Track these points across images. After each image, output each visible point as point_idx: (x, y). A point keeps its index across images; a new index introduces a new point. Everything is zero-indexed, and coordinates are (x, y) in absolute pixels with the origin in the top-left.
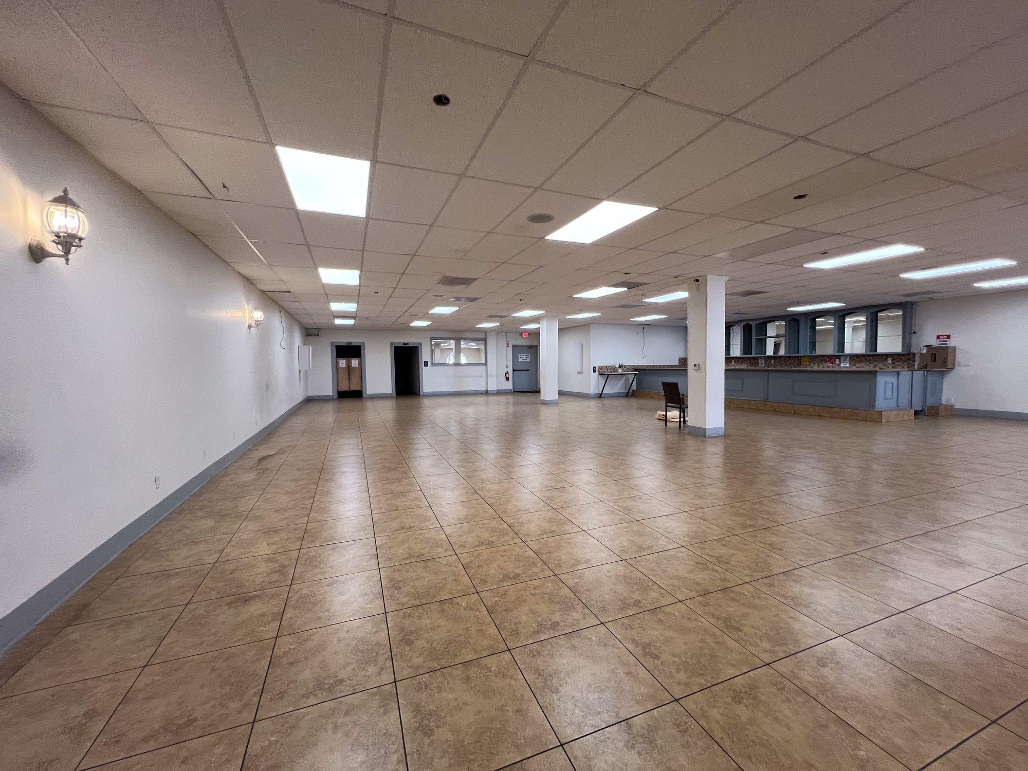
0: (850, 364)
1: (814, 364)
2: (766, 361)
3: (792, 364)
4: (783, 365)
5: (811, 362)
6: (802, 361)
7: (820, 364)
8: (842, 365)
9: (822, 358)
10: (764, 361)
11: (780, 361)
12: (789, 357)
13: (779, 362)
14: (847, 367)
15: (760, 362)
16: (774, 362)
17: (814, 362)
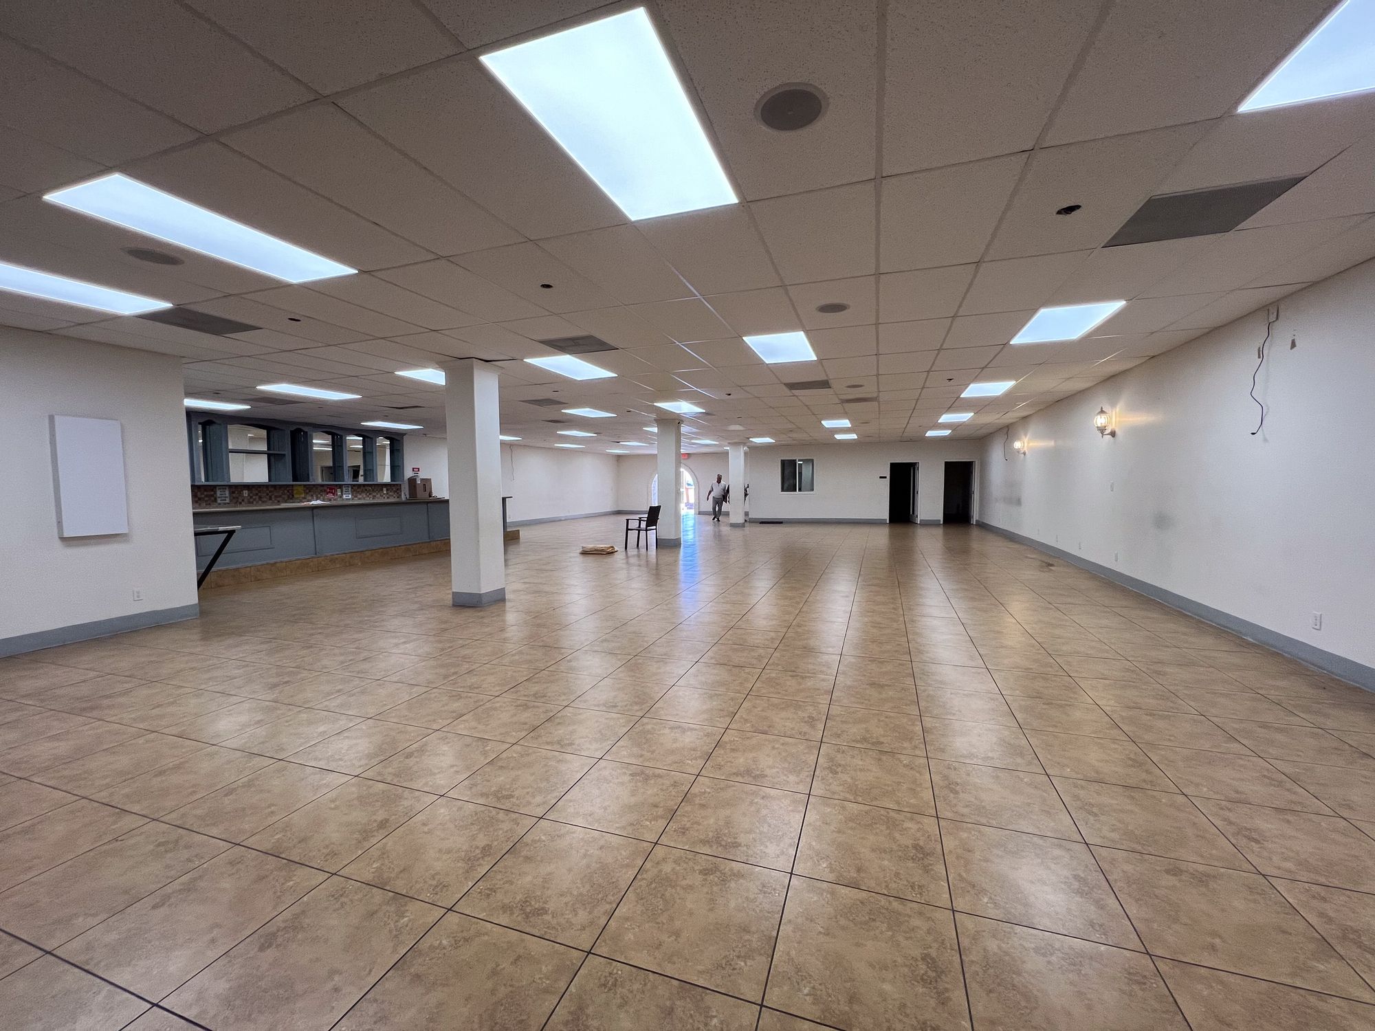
0: (352, 495)
1: (312, 496)
2: (232, 493)
3: (280, 496)
4: (265, 499)
5: (307, 493)
6: (295, 492)
7: (319, 496)
8: (344, 497)
9: (322, 488)
10: (227, 493)
11: (260, 492)
12: (274, 486)
13: (257, 494)
14: (349, 499)
15: (218, 495)
16: (249, 495)
17: (312, 493)
